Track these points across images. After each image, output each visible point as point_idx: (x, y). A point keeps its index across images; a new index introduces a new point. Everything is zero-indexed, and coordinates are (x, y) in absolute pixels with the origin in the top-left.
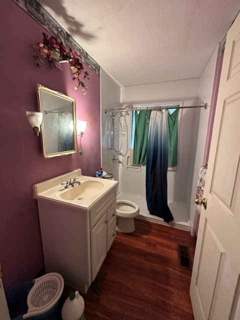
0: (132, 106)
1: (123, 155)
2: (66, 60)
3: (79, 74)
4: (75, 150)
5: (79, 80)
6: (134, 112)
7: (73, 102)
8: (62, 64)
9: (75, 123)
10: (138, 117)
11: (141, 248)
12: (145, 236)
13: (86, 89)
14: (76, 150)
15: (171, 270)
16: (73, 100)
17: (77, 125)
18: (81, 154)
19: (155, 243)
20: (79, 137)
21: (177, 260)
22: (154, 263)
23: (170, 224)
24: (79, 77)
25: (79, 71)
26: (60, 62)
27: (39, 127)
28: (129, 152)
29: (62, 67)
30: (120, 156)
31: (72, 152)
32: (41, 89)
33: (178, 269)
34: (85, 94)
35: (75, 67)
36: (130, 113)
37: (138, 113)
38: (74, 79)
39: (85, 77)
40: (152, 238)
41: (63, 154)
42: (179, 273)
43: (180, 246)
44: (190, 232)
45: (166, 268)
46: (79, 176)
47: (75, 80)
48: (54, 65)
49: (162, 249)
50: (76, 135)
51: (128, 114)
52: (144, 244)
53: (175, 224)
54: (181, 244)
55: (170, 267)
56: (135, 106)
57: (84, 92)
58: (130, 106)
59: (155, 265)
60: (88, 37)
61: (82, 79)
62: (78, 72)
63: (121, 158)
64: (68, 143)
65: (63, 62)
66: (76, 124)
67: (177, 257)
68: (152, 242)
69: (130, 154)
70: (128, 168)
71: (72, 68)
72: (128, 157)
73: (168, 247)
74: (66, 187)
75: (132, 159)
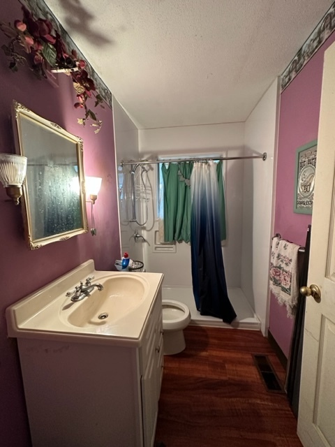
0: (157, 157)
1: (148, 229)
2: (65, 68)
3: (86, 98)
4: (83, 227)
5: (86, 108)
6: (161, 165)
7: (77, 144)
8: (56, 74)
9: (81, 180)
10: (167, 173)
11: (204, 376)
12: (204, 354)
13: (99, 124)
14: (85, 227)
15: (259, 402)
16: (78, 140)
17: (86, 184)
18: (93, 233)
19: (221, 361)
20: (88, 205)
21: (260, 381)
22: (231, 397)
23: (232, 326)
24: (87, 103)
25: (88, 92)
26: (55, 71)
27: (20, 186)
28: (157, 224)
29: (57, 81)
30: (142, 231)
31: (80, 232)
32: (22, 111)
33: (266, 397)
34: (96, 132)
35: (82, 84)
36: (154, 166)
37: (167, 167)
38: (77, 105)
39: (97, 104)
40: (214, 353)
41: (64, 237)
42: (270, 404)
43: (256, 356)
44: (260, 332)
45: (250, 401)
46: (92, 272)
47: (79, 108)
48: (43, 73)
49: (234, 368)
50: (85, 201)
51: (152, 169)
52: (207, 368)
53: (238, 323)
54: (256, 353)
55: (256, 398)
56: (161, 158)
57: (96, 128)
58: (154, 157)
59: (234, 400)
60: (99, 40)
61: (91, 107)
62: (84, 93)
63: (144, 234)
64: (73, 216)
65: (60, 71)
66: (83, 182)
67: (258, 377)
68: (216, 360)
69: (159, 226)
70: (156, 248)
71: (76, 85)
72: (156, 232)
73: (241, 362)
74: (75, 299)
75: (162, 235)
